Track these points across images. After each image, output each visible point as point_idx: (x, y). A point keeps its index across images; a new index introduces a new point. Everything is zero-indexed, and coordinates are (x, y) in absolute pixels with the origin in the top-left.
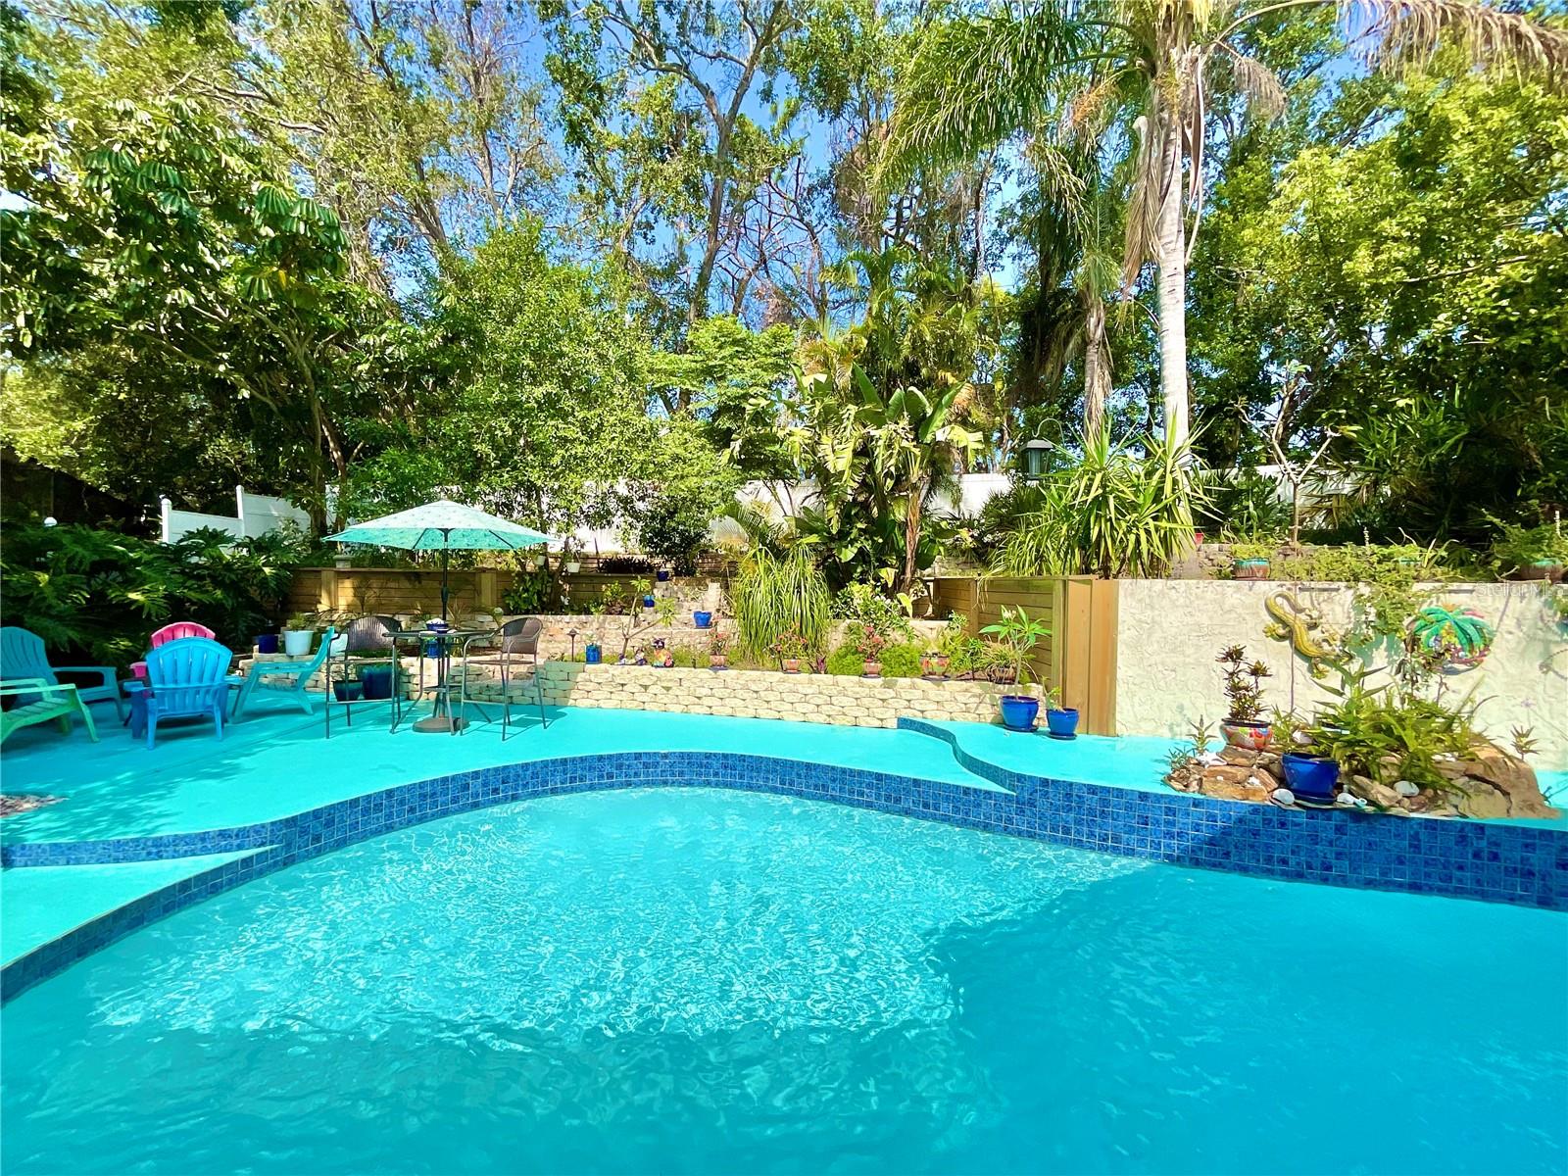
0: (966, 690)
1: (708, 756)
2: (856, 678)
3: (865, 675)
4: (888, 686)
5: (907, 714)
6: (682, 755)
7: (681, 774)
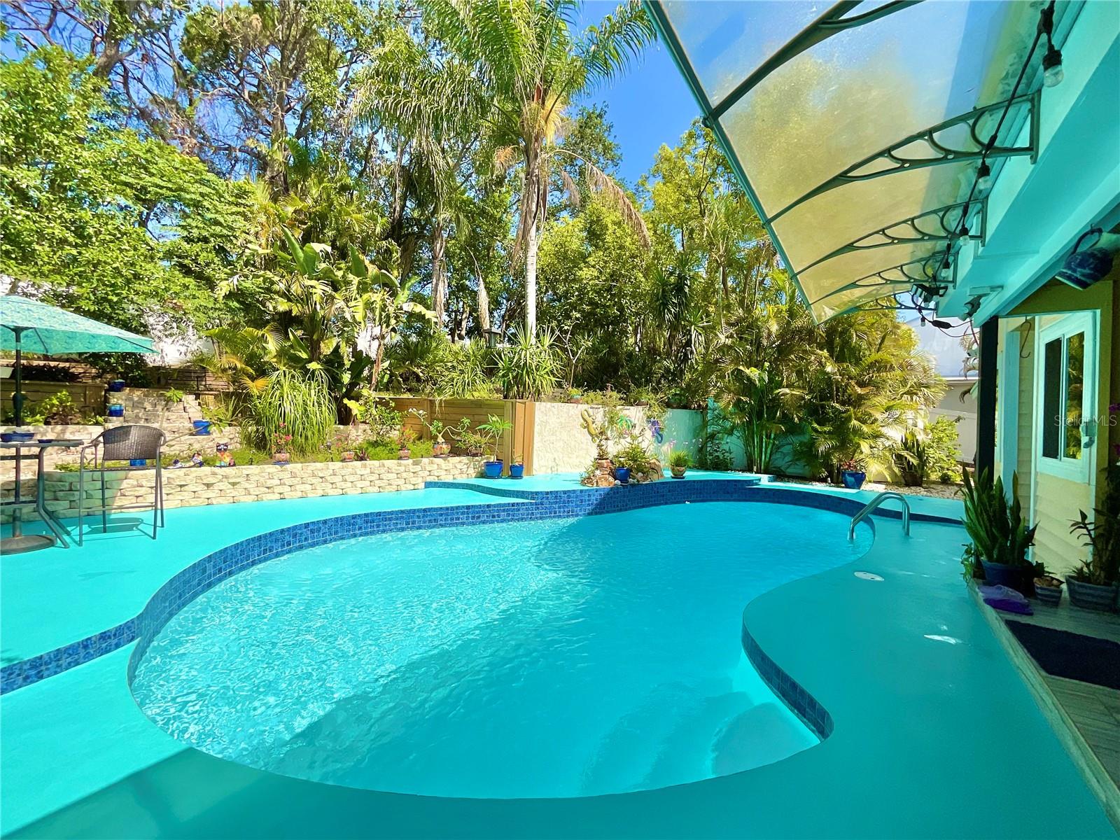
0: (460, 462)
1: (354, 517)
2: (396, 461)
3: (400, 458)
4: (415, 463)
5: (429, 479)
6: (337, 520)
7: (336, 533)
